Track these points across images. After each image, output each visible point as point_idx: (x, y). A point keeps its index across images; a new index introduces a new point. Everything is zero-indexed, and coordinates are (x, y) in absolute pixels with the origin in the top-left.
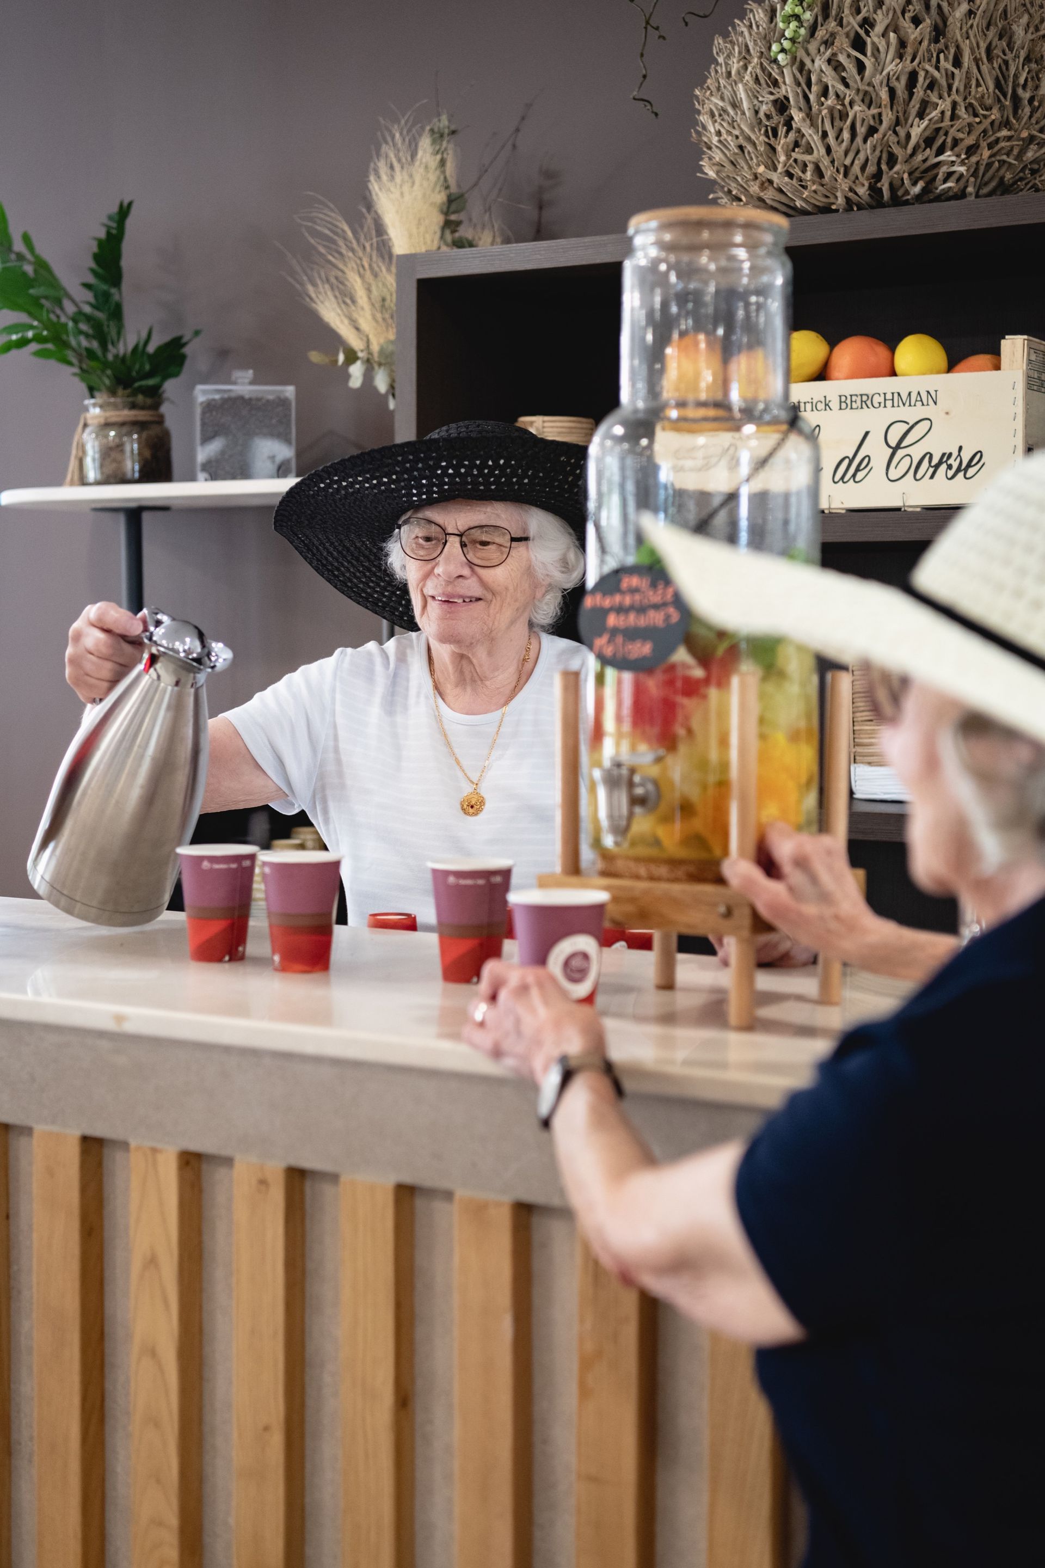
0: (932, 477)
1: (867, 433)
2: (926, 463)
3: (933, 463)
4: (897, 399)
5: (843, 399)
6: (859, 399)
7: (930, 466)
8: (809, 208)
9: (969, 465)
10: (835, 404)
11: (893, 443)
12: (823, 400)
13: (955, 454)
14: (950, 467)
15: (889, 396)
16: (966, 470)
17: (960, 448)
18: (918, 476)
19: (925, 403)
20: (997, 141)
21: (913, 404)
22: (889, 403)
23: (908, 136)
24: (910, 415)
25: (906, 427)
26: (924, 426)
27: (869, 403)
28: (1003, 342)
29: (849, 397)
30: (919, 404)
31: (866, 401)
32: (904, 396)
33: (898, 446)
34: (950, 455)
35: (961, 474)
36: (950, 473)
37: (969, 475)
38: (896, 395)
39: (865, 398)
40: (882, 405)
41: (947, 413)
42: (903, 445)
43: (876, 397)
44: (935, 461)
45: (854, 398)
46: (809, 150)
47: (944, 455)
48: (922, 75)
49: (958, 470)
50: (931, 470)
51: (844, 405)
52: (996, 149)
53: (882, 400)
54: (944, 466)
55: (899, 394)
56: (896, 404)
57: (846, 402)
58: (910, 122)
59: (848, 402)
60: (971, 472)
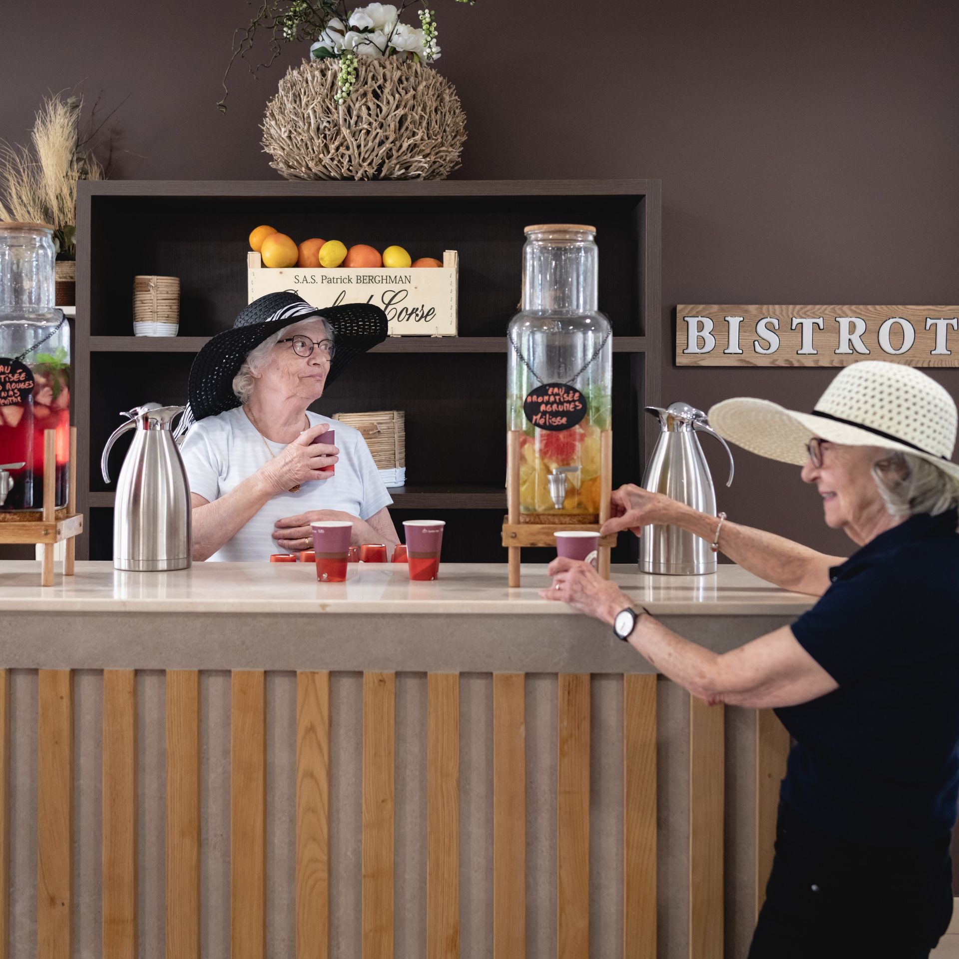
0: (408, 320)
1: (372, 296)
2: (404, 313)
3: (408, 313)
4: (388, 279)
5: (359, 278)
6: (368, 278)
7: (407, 314)
8: (338, 177)
9: (427, 315)
10: (354, 280)
11: (386, 302)
12: (347, 277)
13: (420, 308)
14: (417, 315)
15: (384, 278)
16: (426, 317)
17: (423, 306)
18: (400, 320)
19: (404, 282)
20: (440, 152)
21: (397, 282)
22: (384, 281)
23: (401, 146)
24: (396, 287)
25: (394, 294)
26: (403, 294)
27: (373, 280)
28: (444, 253)
29: (362, 277)
30: (401, 282)
31: (372, 279)
32: (393, 278)
33: (389, 304)
34: (417, 309)
35: (423, 319)
36: (417, 318)
37: (427, 320)
38: (388, 277)
39: (371, 278)
40: (381, 282)
41: (416, 288)
42: (392, 303)
43: (377, 278)
44: (409, 312)
45: (365, 278)
46: (348, 148)
47: (414, 309)
48: (409, 117)
49: (422, 317)
50: (407, 316)
51: (359, 281)
52: (438, 155)
53: (380, 279)
54: (414, 315)
55: (390, 277)
56: (388, 282)
57: (360, 280)
58: (403, 140)
59: (362, 279)
60: (428, 318)
